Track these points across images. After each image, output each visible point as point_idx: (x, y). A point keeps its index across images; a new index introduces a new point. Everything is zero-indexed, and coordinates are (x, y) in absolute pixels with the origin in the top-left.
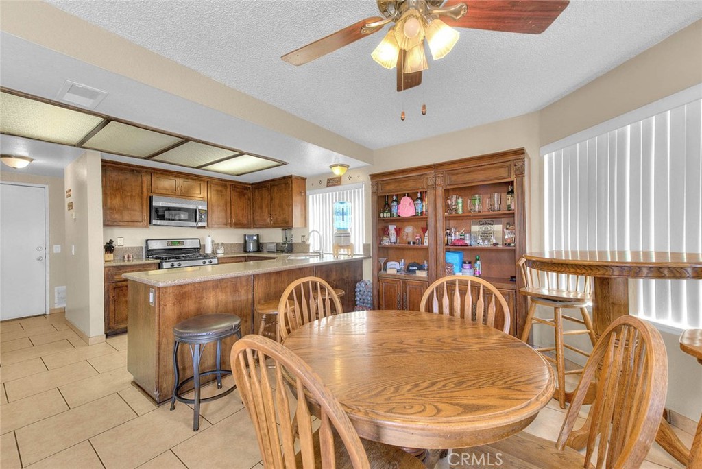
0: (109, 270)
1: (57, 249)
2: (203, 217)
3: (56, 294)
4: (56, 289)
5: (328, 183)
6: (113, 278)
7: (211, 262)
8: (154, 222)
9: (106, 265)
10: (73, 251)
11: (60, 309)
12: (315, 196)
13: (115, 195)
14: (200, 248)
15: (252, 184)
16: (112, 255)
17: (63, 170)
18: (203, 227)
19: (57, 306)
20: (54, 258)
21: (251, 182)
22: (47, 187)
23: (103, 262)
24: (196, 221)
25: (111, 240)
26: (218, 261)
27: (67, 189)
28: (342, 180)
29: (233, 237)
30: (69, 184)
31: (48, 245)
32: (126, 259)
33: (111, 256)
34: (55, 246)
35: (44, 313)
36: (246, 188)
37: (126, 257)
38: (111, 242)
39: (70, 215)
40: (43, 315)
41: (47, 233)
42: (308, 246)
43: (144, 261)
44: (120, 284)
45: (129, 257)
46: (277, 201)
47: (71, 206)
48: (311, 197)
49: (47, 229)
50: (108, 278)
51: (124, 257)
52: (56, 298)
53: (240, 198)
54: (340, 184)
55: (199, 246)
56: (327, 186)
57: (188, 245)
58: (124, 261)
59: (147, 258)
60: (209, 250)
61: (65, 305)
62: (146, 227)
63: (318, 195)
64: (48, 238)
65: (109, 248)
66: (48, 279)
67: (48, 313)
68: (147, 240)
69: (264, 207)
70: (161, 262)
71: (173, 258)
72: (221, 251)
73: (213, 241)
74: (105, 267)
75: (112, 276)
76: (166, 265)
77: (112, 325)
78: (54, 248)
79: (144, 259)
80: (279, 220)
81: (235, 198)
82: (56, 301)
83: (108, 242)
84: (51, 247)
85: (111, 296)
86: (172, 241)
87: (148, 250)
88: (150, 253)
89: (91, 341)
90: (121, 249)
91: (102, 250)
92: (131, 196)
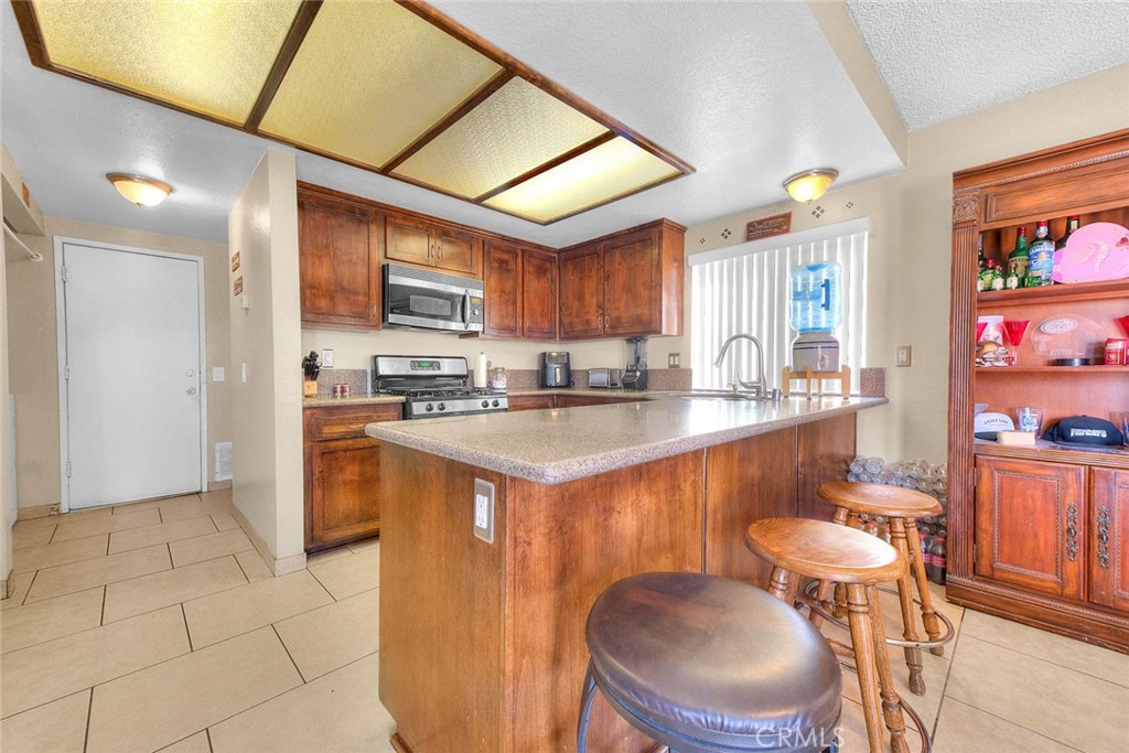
0: (312, 415)
1: (219, 374)
2: (477, 312)
3: (218, 455)
4: (218, 446)
5: (749, 231)
6: (320, 433)
7: (496, 404)
8: (392, 318)
9: (305, 403)
10: (244, 375)
11: (224, 482)
12: (708, 265)
13: (320, 258)
14: (466, 376)
15: (560, 251)
16: (315, 382)
17: (227, 218)
18: (474, 334)
19: (219, 478)
20: (214, 387)
21: (558, 247)
22: (201, 259)
23: (300, 397)
24: (464, 321)
25: (312, 353)
26: (509, 402)
27: (232, 254)
28: (793, 219)
29: (521, 356)
30: (236, 244)
31: (204, 366)
32: (339, 394)
33: (313, 387)
34: (215, 369)
35: (198, 489)
36: (550, 260)
37: (339, 390)
38: (313, 356)
39: (239, 302)
40: (198, 493)
41: (203, 344)
42: (688, 373)
43: (370, 399)
44: (332, 445)
45: (343, 391)
46: (620, 279)
47: (239, 285)
48: (695, 270)
49: (203, 338)
50: (312, 432)
51: (335, 391)
52: (218, 464)
53: (539, 279)
54: (787, 231)
55: (465, 373)
56: (749, 239)
57: (447, 368)
58: (335, 397)
59: (376, 393)
60: (481, 382)
61: (230, 477)
62: (375, 327)
63: (716, 264)
64: (203, 353)
65: (311, 369)
66: (205, 428)
67: (205, 489)
68: (377, 356)
69: (587, 296)
70: (407, 401)
71: (430, 393)
72: (500, 384)
73: (489, 364)
74: (305, 409)
75: (319, 427)
76: (418, 408)
77: (318, 532)
78: (214, 373)
79: (370, 395)
80: (624, 320)
81: (531, 277)
82: (218, 469)
83: (308, 355)
84: (209, 370)
85: (317, 472)
86: (416, 361)
87: (377, 377)
88: (383, 383)
89: (279, 567)
90: (329, 371)
91: (300, 371)
92: (350, 261)
